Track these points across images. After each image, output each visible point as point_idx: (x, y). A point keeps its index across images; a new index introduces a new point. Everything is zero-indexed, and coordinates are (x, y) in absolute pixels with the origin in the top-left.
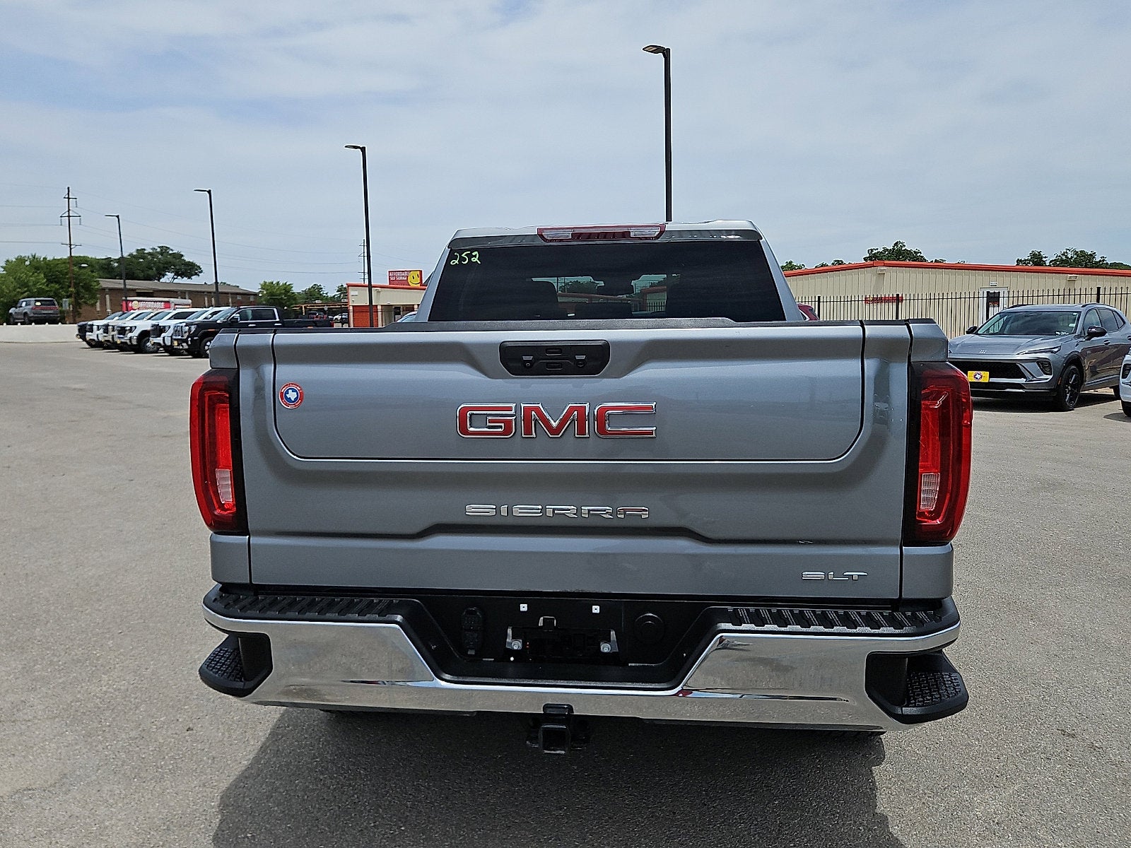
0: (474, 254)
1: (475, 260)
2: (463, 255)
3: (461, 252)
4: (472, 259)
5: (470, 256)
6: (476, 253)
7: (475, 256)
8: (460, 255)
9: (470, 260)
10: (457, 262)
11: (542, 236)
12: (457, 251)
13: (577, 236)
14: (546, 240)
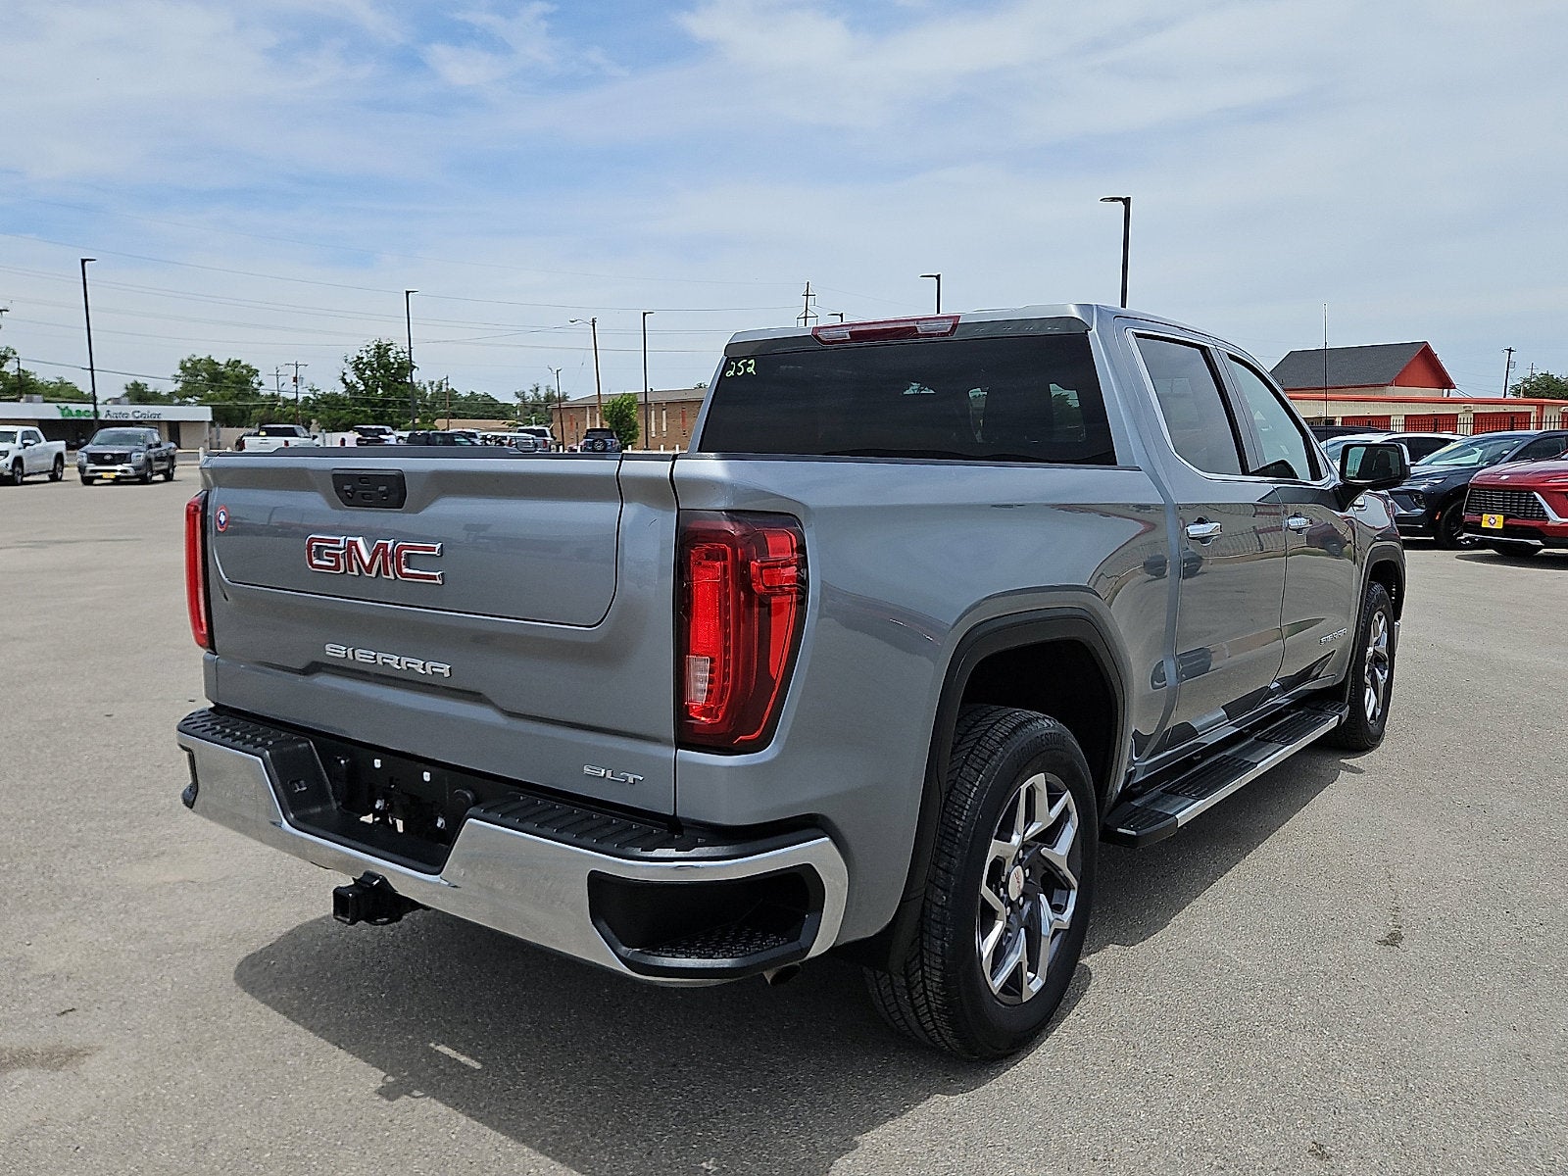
0: (750, 362)
1: (750, 370)
2: (739, 364)
3: (737, 361)
4: (748, 369)
5: (746, 365)
6: (753, 361)
7: (751, 365)
8: (737, 364)
9: (745, 370)
10: (732, 373)
11: (816, 337)
12: (733, 359)
13: (857, 336)
14: (824, 342)
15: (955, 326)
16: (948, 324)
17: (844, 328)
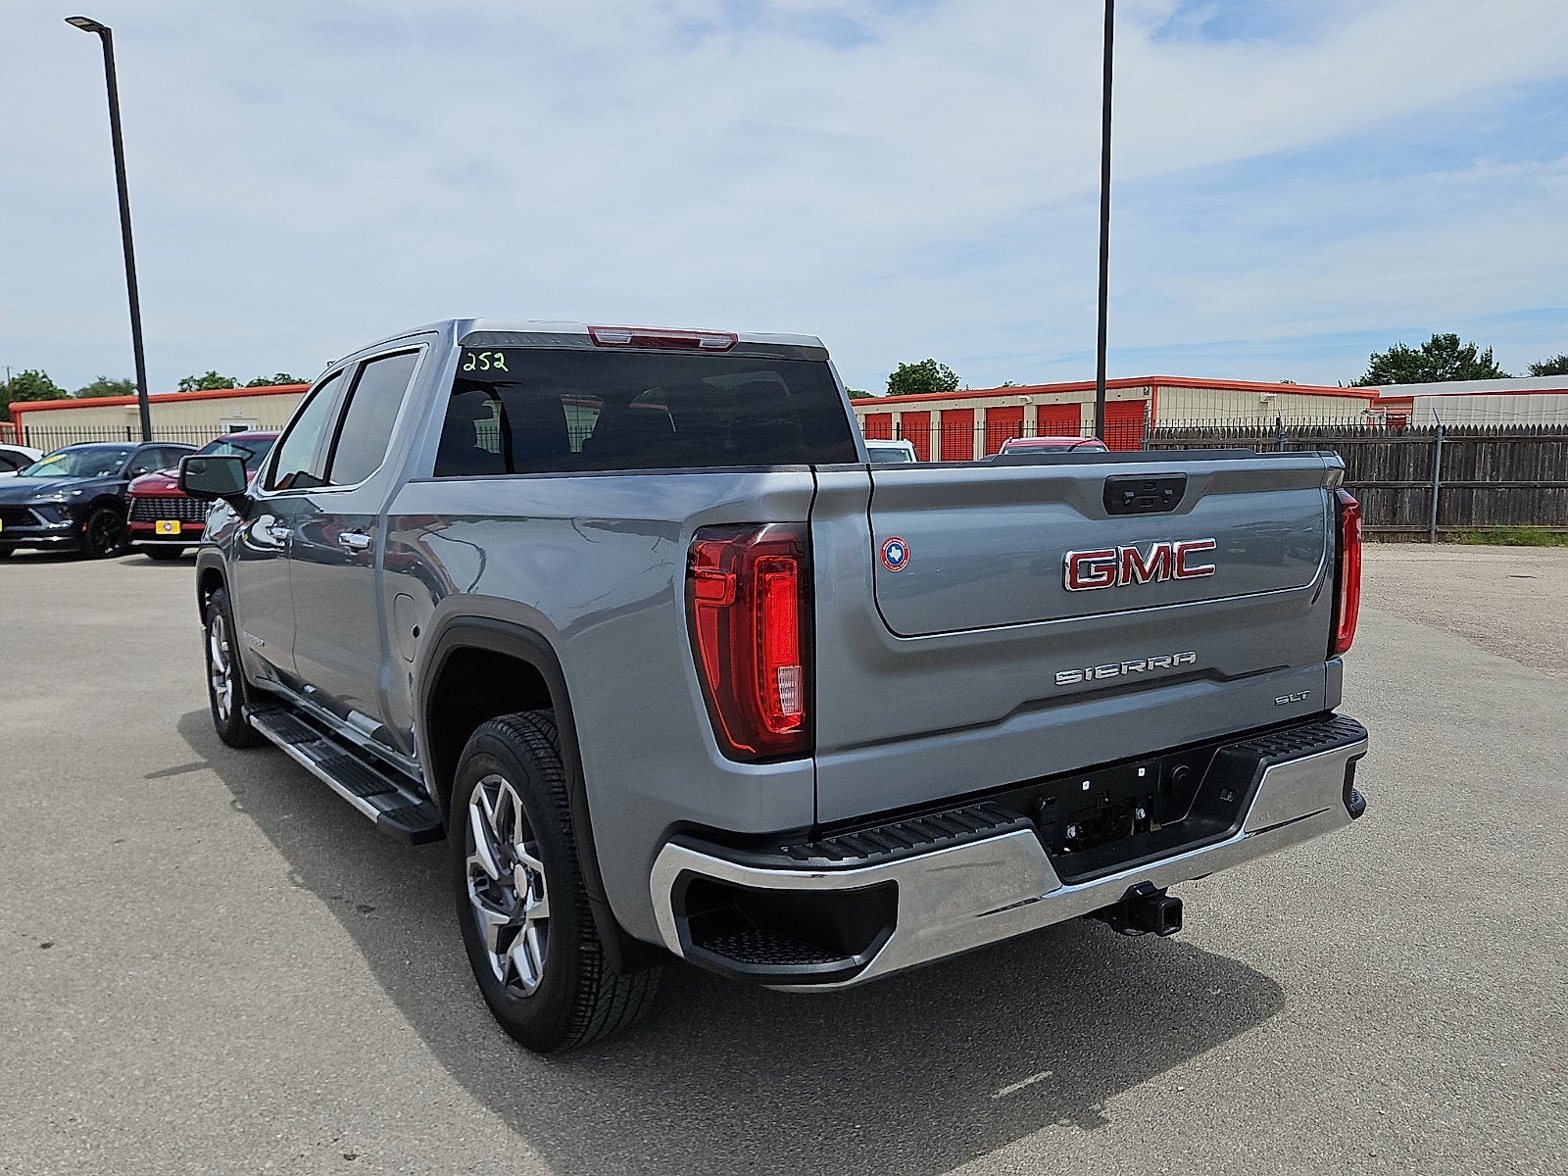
0: (496, 356)
1: (499, 365)
2: (481, 357)
3: (478, 352)
4: (496, 364)
5: (491, 359)
6: (500, 355)
7: (499, 360)
8: (477, 357)
9: (491, 364)
10: (472, 367)
11: (593, 337)
12: (472, 350)
13: (636, 341)
14: (598, 344)
15: (733, 344)
16: (729, 341)
17: (628, 331)
